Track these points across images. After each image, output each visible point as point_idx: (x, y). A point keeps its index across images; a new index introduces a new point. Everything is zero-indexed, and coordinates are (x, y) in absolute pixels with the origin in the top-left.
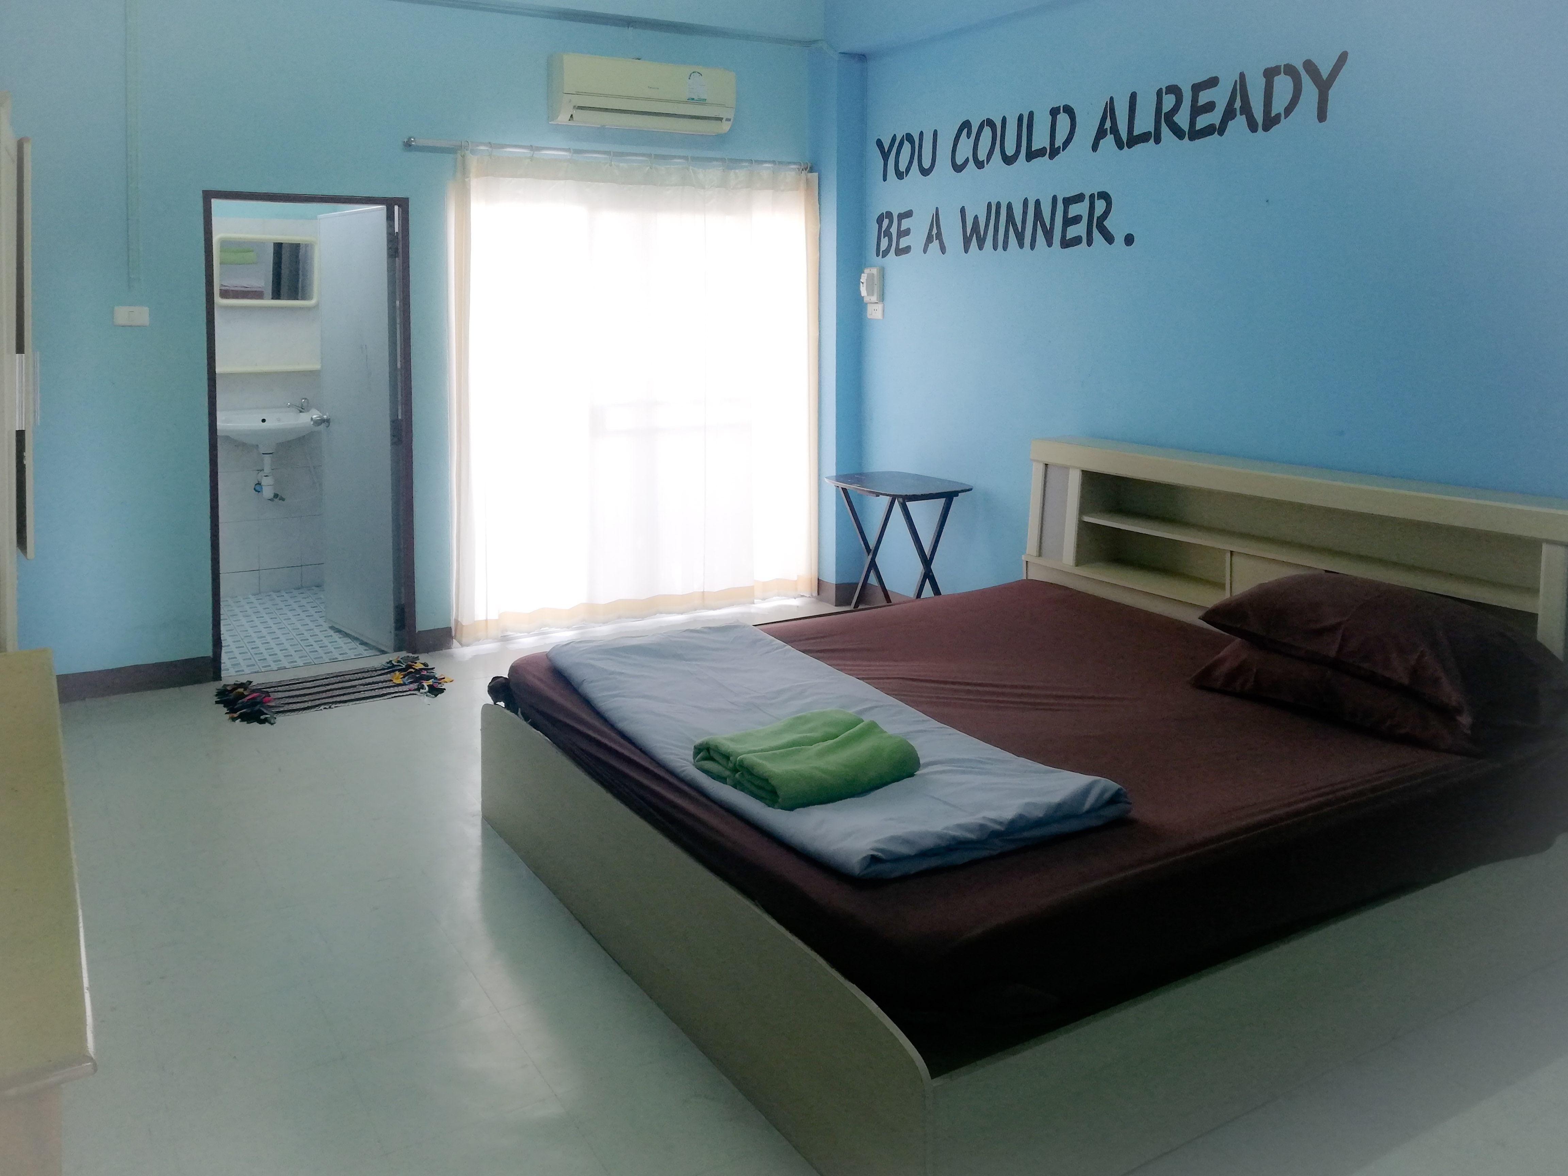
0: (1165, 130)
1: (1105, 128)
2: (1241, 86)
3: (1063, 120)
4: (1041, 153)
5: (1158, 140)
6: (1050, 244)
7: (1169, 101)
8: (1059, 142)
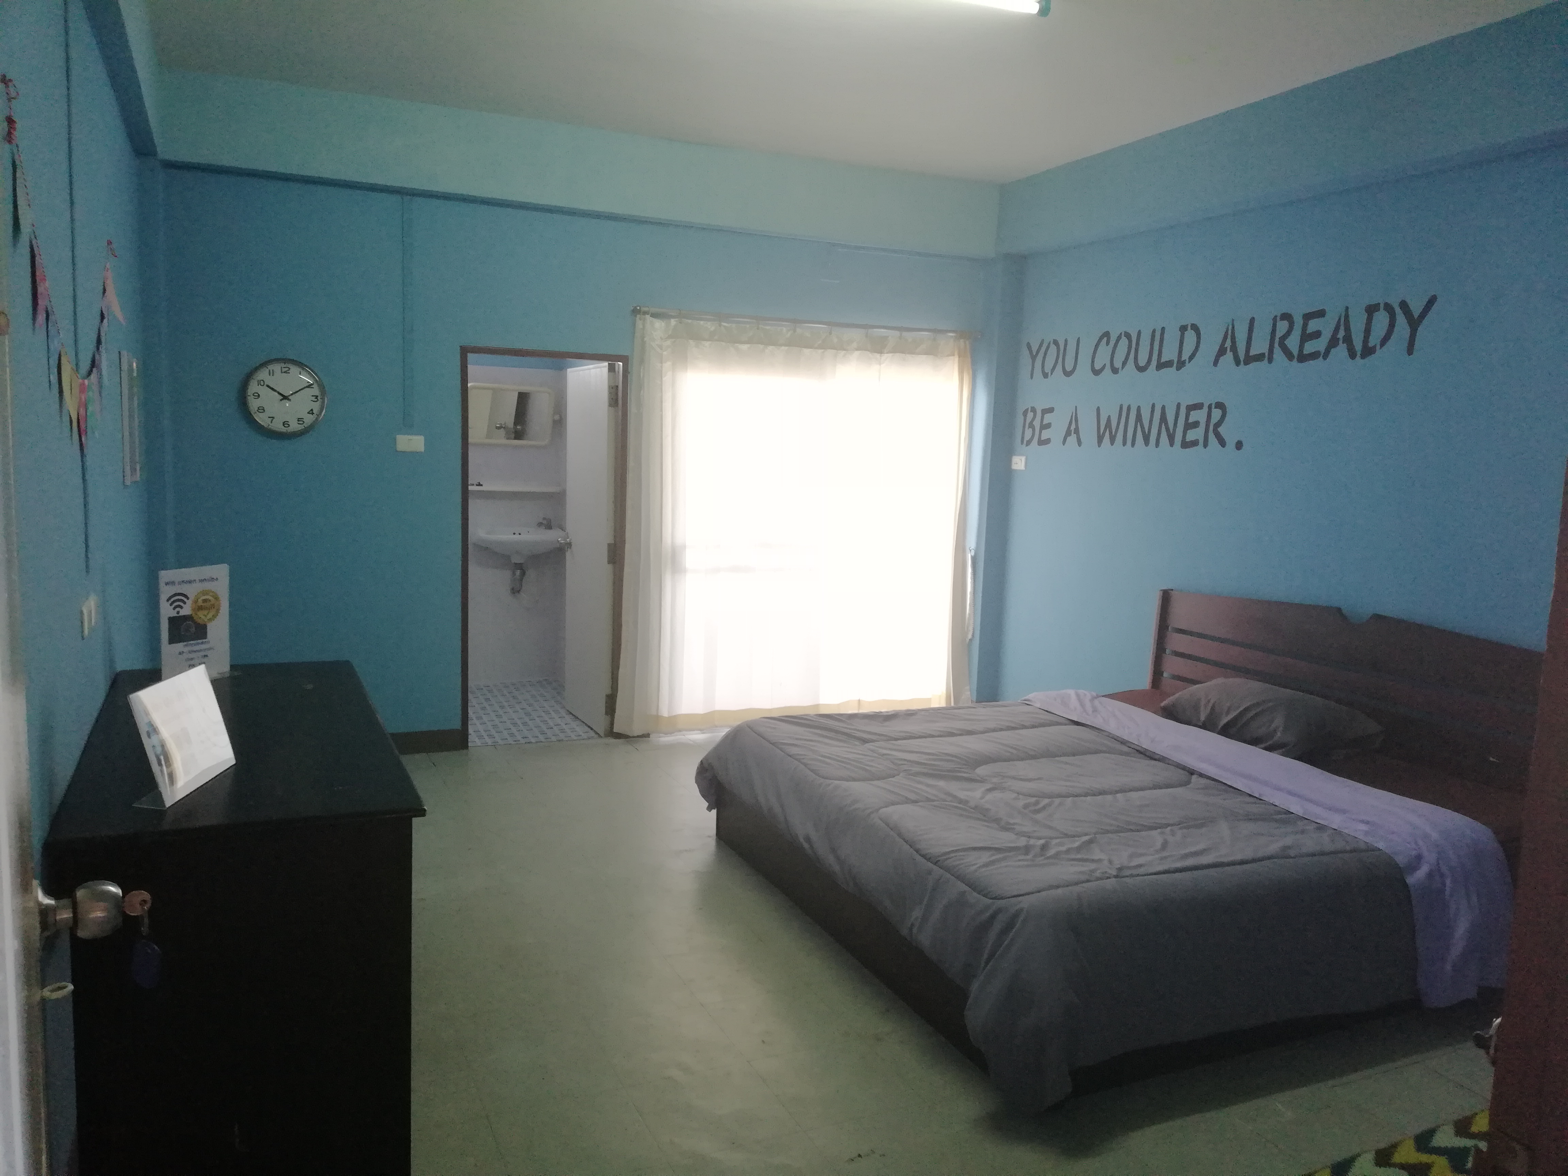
0: (1278, 352)
1: (1226, 346)
2: (1345, 320)
3: (1190, 335)
4: (1169, 364)
5: (1270, 360)
6: (1172, 445)
7: (1282, 327)
8: (1185, 356)
